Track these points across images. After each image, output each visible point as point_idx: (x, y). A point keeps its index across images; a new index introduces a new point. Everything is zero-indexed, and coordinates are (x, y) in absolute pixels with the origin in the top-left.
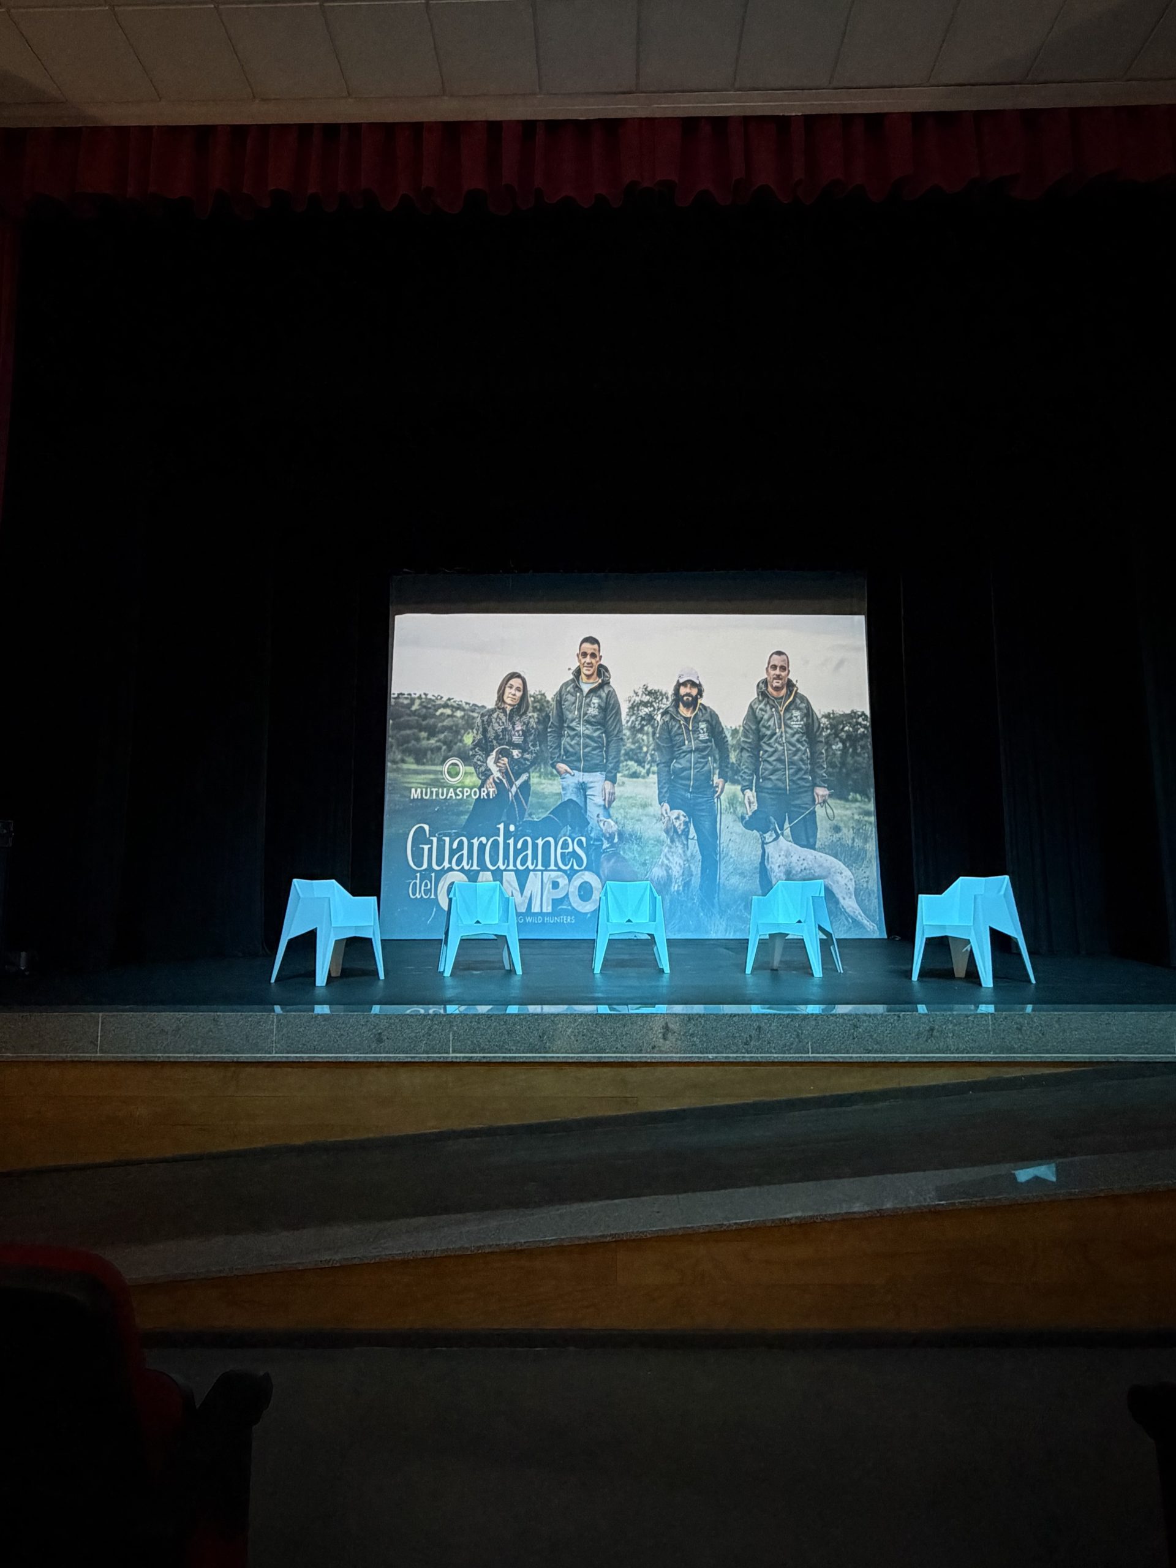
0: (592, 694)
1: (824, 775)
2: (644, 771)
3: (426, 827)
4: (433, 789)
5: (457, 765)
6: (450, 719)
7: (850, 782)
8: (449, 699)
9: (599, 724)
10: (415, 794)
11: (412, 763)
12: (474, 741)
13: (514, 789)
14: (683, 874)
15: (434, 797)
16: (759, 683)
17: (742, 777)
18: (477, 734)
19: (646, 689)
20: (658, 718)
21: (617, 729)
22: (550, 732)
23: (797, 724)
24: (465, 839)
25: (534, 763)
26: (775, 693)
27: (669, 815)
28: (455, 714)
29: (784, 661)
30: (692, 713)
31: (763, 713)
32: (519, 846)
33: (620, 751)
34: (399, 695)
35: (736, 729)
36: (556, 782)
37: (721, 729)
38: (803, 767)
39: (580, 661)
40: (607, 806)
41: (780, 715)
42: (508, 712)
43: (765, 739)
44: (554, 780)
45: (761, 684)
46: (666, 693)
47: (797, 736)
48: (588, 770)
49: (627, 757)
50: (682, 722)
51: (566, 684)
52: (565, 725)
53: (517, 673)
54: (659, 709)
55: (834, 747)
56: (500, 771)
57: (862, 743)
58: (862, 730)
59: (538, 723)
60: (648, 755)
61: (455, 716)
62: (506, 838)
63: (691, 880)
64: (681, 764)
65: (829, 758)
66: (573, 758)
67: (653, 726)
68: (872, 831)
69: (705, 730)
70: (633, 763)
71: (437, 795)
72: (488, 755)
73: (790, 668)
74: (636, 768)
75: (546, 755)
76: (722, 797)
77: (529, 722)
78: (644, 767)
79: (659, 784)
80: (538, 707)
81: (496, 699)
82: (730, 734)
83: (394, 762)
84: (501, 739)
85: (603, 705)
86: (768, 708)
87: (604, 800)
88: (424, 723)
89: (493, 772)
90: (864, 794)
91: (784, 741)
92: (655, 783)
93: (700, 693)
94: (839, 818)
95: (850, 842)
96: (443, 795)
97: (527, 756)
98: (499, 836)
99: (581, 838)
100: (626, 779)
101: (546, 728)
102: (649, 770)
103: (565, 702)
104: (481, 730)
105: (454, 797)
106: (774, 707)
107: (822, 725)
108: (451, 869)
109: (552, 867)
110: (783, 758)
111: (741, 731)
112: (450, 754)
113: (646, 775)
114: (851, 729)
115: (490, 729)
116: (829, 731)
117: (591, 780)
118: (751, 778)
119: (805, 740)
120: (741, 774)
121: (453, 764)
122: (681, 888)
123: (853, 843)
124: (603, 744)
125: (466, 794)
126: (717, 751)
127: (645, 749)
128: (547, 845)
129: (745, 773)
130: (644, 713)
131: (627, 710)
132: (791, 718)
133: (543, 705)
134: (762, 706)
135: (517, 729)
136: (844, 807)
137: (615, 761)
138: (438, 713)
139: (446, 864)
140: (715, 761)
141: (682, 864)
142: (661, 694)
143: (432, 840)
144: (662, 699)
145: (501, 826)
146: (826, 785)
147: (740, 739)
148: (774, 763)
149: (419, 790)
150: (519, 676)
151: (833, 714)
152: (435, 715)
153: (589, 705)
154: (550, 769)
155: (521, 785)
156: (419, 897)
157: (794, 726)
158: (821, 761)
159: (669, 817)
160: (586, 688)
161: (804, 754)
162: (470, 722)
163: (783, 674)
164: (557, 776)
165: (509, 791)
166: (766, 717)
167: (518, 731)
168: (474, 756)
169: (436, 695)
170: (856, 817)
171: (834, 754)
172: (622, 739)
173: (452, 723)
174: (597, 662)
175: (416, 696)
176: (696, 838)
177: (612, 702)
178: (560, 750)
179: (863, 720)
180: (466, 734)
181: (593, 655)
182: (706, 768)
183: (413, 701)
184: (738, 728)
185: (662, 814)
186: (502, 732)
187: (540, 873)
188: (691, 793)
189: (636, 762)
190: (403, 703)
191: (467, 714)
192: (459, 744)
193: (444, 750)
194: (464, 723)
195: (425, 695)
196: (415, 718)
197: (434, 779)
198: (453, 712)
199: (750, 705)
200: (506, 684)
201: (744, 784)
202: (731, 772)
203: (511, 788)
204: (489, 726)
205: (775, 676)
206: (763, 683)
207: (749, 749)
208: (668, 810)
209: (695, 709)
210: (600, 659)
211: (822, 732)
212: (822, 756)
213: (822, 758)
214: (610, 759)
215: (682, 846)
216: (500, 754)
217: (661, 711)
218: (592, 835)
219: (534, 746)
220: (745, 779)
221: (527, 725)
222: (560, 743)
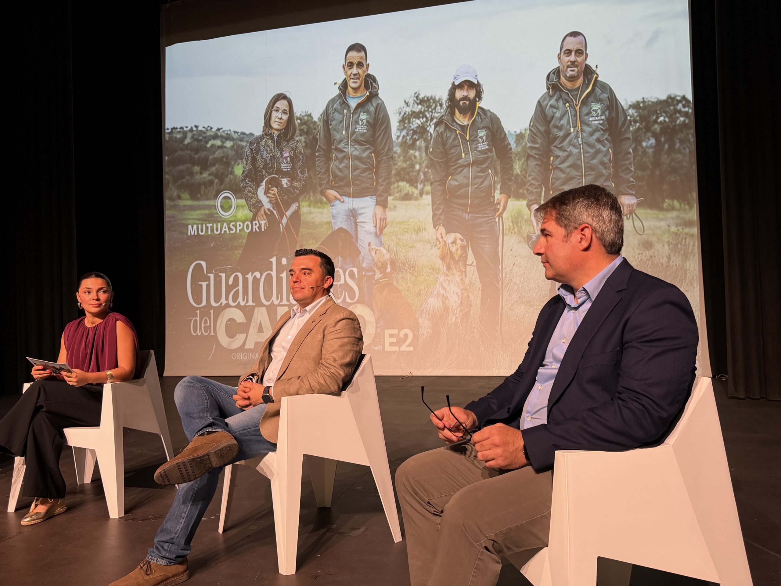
0: (359, 110)
1: (632, 179)
2: (416, 192)
3: (204, 264)
4: (207, 225)
5: (230, 198)
6: (220, 150)
7: (665, 187)
8: (219, 129)
9: (367, 142)
10: (192, 230)
11: (187, 199)
12: (243, 172)
13: (284, 221)
14: (461, 303)
15: (209, 233)
16: (549, 73)
17: (528, 190)
18: (246, 165)
19: (417, 97)
20: (431, 129)
21: (386, 148)
22: (318, 157)
23: (596, 120)
24: (239, 274)
25: (304, 190)
26: (569, 85)
27: (445, 239)
28: (225, 145)
29: (580, 43)
30: (469, 120)
31: (555, 110)
33: (391, 172)
34: (172, 129)
35: (521, 133)
36: (326, 211)
37: (503, 136)
38: (604, 171)
39: (346, 73)
40: (378, 233)
41: (576, 111)
42: (276, 138)
43: (557, 142)
44: (324, 208)
45: (551, 74)
46: (440, 99)
47: (597, 135)
48: (356, 195)
49: (397, 178)
50: (458, 132)
51: (333, 101)
52: (333, 147)
53: (282, 94)
54: (432, 119)
55: (644, 144)
56: (270, 202)
57: (681, 136)
58: (682, 119)
59: (306, 147)
60: (421, 173)
61: (225, 147)
62: (279, 272)
63: (469, 311)
64: (456, 180)
65: (638, 158)
66: (342, 184)
67: (426, 140)
68: (694, 245)
69: (484, 138)
70: (405, 183)
71: (212, 230)
72: (258, 186)
73: (587, 52)
74: (408, 189)
75: (315, 181)
76: (504, 216)
77: (296, 147)
78: (416, 187)
79: (433, 205)
80: (305, 130)
81: (263, 125)
82: (514, 140)
83: (172, 199)
84: (270, 168)
85: (371, 121)
86: (561, 103)
87: (376, 227)
88: (196, 156)
89: (264, 204)
90: (683, 199)
91: (580, 142)
92: (429, 205)
93: (479, 95)
94: (650, 232)
95: (664, 261)
96: (217, 231)
97: (296, 184)
98: (272, 271)
99: (353, 269)
100: (398, 203)
101: (313, 154)
102: (422, 189)
103: (332, 121)
104: (250, 159)
105: (228, 232)
106: (568, 102)
107: (629, 118)
108: (228, 306)
110: (579, 162)
111: (527, 136)
112: (222, 187)
113: (419, 196)
114: (667, 120)
115: (258, 157)
116: (638, 124)
117: (361, 205)
118: (539, 190)
119: (606, 139)
120: (527, 187)
121: (225, 198)
122: (459, 320)
123: (668, 262)
124: (372, 165)
125: (238, 228)
126: (498, 162)
127: (417, 167)
129: (531, 184)
130: (416, 125)
131: (398, 124)
132: (589, 114)
133: (309, 127)
134: (553, 102)
135: (285, 155)
136: (657, 218)
137: (385, 183)
138: (209, 145)
139: (223, 301)
140: (496, 173)
141: (460, 293)
142: (434, 101)
143: (209, 277)
144: (436, 106)
145: (274, 260)
146: (634, 193)
147: (526, 144)
148: (568, 170)
149: (195, 226)
151: (644, 102)
152: (206, 147)
153: (357, 123)
154: (319, 196)
155: (291, 216)
156: (199, 334)
157: (593, 122)
158: (627, 162)
159: (444, 241)
160: (353, 103)
161: (605, 156)
162: (240, 152)
163: (579, 59)
164: (326, 203)
165: (280, 222)
166: (558, 115)
167: (286, 158)
168: (245, 187)
169: (206, 127)
170: (673, 229)
171: (645, 153)
172: (392, 157)
173: (222, 155)
174: (364, 72)
175: (188, 129)
176: (475, 264)
177: (381, 116)
178: (329, 176)
179: (684, 106)
180: (236, 165)
181: (360, 65)
182: (486, 183)
183: (185, 137)
184: (523, 132)
185: (437, 239)
186: (271, 160)
188: (469, 213)
189: (408, 182)
190: (176, 137)
191: (236, 144)
192: (230, 176)
193: (217, 184)
194: (233, 153)
195: (196, 127)
196: (187, 152)
197: (209, 214)
198: (223, 142)
199: (539, 102)
200: (272, 108)
201: (531, 198)
202: (515, 186)
203: (282, 219)
204: (257, 154)
205: (569, 63)
206: (554, 73)
207: (537, 156)
208: (444, 234)
209: (472, 115)
210: (367, 68)
211: (628, 127)
212: (630, 156)
213: (629, 159)
214: (381, 180)
215: (459, 274)
216: (269, 184)
217: (435, 121)
218: (364, 265)
219: (303, 172)
220: (531, 192)
221: (295, 151)
222: (329, 167)
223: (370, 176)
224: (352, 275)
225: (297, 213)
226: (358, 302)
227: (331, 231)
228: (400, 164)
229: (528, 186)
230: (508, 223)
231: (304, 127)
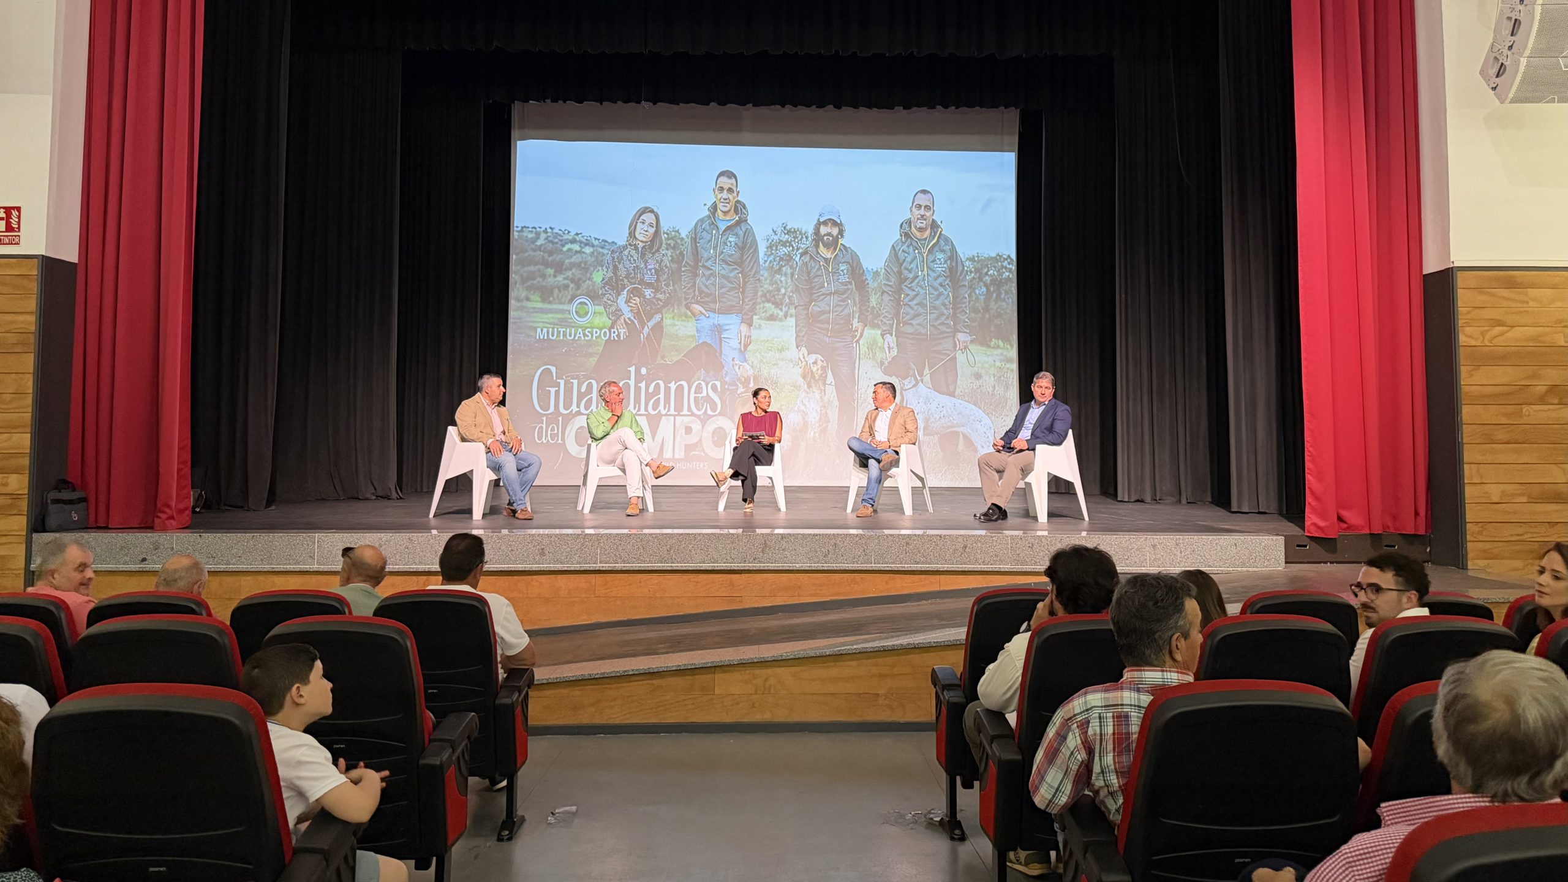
0: (729, 232)
1: (966, 320)
2: (781, 314)
3: (553, 369)
4: (560, 329)
5: (586, 304)
6: (578, 255)
7: (992, 328)
8: (577, 234)
9: (735, 263)
10: (540, 334)
11: (537, 302)
12: (603, 279)
13: (646, 330)
14: (820, 420)
16: (902, 223)
17: (882, 321)
18: (607, 272)
19: (785, 228)
20: (797, 258)
21: (754, 271)
22: (684, 272)
23: (940, 267)
25: (667, 303)
26: (918, 234)
27: (807, 359)
28: (583, 250)
29: (929, 200)
30: (832, 253)
31: (906, 255)
32: (651, 389)
33: (757, 293)
34: (523, 228)
36: (690, 324)
37: (862, 271)
38: (945, 311)
39: (716, 196)
40: (743, 349)
41: (923, 257)
42: (640, 249)
43: (908, 282)
45: (904, 224)
46: (806, 232)
47: (940, 280)
48: (721, 312)
49: (763, 299)
50: (821, 263)
51: (702, 221)
52: (700, 264)
53: (649, 208)
55: (977, 292)
56: (631, 311)
57: (1006, 287)
58: (1007, 274)
59: (672, 261)
60: (786, 297)
61: (584, 253)
62: (637, 382)
63: (827, 426)
64: (820, 308)
65: (972, 303)
66: (708, 300)
67: (791, 267)
68: (1013, 378)
69: (845, 271)
70: (770, 305)
71: (565, 335)
72: (619, 294)
73: (934, 209)
74: (773, 310)
75: (680, 295)
76: (861, 342)
77: (662, 261)
78: (781, 310)
79: (796, 328)
80: (672, 245)
81: (627, 235)
82: (871, 276)
83: (518, 300)
84: (632, 278)
85: (740, 244)
86: (911, 249)
87: (740, 343)
88: (550, 259)
89: (624, 312)
90: (1006, 339)
91: (926, 285)
92: (792, 327)
93: (841, 233)
94: (980, 365)
95: (991, 389)
96: (570, 336)
97: (659, 296)
99: (716, 382)
100: (763, 323)
101: (679, 268)
102: (787, 312)
103: (700, 239)
104: (611, 268)
105: (583, 338)
106: (917, 249)
107: (966, 268)
108: (579, 413)
109: (685, 412)
110: (925, 302)
111: (882, 274)
112: (579, 292)
113: (783, 318)
114: (995, 273)
115: (620, 266)
116: (973, 275)
117: (726, 322)
118: (891, 322)
119: (947, 284)
120: (881, 318)
121: (581, 303)
122: (817, 435)
123: (993, 391)
124: (739, 285)
125: (595, 335)
126: (857, 294)
127: (783, 291)
128: (680, 389)
130: (783, 253)
132: (934, 261)
134: (904, 247)
135: (649, 267)
136: (985, 354)
137: (751, 303)
138: (565, 249)
139: (574, 408)
140: (855, 304)
141: (819, 410)
142: (801, 233)
143: (559, 383)
144: (802, 238)
145: (633, 369)
146: (968, 331)
147: (881, 281)
148: (916, 307)
149: (545, 330)
150: (652, 211)
151: (978, 256)
152: (562, 250)
153: (725, 244)
154: (683, 309)
155: (653, 327)
156: (545, 442)
157: (937, 269)
158: (964, 306)
159: (806, 361)
160: (722, 225)
161: (946, 299)
162: (600, 259)
163: (928, 214)
164: (690, 317)
165: (641, 332)
166: (909, 259)
167: (650, 270)
168: (604, 295)
169: (563, 229)
170: (998, 364)
172: (759, 280)
173: (580, 260)
174: (734, 198)
175: (542, 230)
176: (833, 383)
177: (749, 241)
178: (694, 291)
179: (1009, 264)
181: (730, 190)
182: (846, 312)
183: (538, 237)
184: (879, 270)
185: (799, 358)
186: (634, 270)
187: (672, 418)
188: (830, 337)
189: (773, 303)
190: (527, 237)
191: (597, 250)
192: (588, 282)
193: (572, 288)
194: (593, 259)
195: (551, 228)
196: (539, 253)
197: (562, 318)
198: (582, 248)
199: (893, 246)
200: (638, 219)
201: (884, 329)
202: (871, 316)
203: (643, 329)
204: (619, 263)
205: (919, 216)
206: (906, 223)
207: (890, 293)
208: (806, 355)
209: (835, 249)
210: (738, 195)
211: (965, 276)
212: (965, 300)
213: (965, 303)
214: (746, 300)
215: (819, 392)
216: (632, 293)
217: (801, 251)
218: (727, 379)
219: (667, 285)
220: (885, 323)
221: (660, 264)
222: (695, 283)
223: (736, 295)
224: (714, 388)
225: (659, 326)
226: (720, 414)
227: (695, 345)
228: (767, 286)
229: (884, 317)
230: (864, 349)
231: (672, 242)
